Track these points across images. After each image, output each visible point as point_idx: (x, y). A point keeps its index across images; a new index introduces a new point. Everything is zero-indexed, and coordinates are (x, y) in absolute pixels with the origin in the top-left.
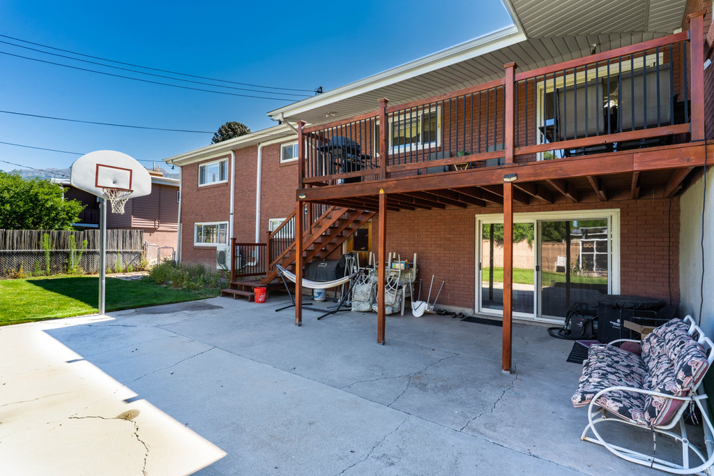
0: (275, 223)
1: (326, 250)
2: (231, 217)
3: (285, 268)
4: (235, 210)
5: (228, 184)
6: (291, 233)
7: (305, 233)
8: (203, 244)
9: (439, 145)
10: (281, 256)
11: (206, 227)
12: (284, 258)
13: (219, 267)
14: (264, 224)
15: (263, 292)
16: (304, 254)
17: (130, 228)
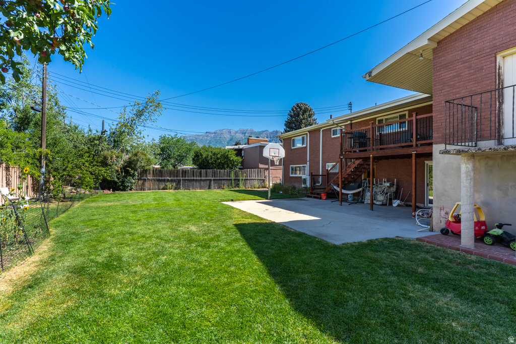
0: (329, 166)
1: (353, 178)
2: (308, 163)
3: (335, 185)
4: (310, 159)
5: (306, 147)
6: (337, 170)
7: (343, 170)
8: (294, 175)
9: (407, 129)
10: (333, 180)
11: (295, 167)
12: (334, 181)
13: (303, 186)
14: (324, 166)
15: (325, 195)
16: (343, 179)
17: (259, 168)
